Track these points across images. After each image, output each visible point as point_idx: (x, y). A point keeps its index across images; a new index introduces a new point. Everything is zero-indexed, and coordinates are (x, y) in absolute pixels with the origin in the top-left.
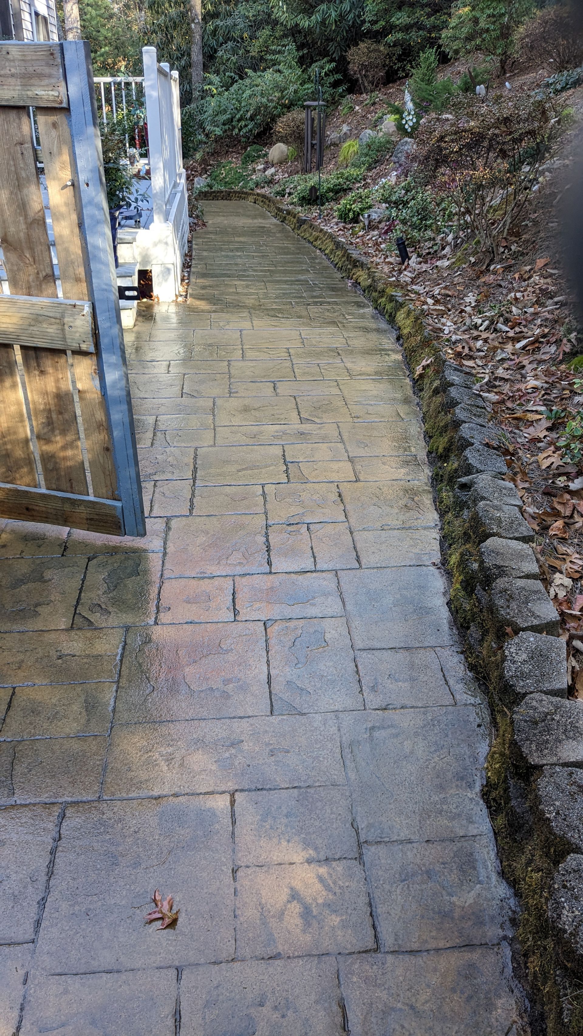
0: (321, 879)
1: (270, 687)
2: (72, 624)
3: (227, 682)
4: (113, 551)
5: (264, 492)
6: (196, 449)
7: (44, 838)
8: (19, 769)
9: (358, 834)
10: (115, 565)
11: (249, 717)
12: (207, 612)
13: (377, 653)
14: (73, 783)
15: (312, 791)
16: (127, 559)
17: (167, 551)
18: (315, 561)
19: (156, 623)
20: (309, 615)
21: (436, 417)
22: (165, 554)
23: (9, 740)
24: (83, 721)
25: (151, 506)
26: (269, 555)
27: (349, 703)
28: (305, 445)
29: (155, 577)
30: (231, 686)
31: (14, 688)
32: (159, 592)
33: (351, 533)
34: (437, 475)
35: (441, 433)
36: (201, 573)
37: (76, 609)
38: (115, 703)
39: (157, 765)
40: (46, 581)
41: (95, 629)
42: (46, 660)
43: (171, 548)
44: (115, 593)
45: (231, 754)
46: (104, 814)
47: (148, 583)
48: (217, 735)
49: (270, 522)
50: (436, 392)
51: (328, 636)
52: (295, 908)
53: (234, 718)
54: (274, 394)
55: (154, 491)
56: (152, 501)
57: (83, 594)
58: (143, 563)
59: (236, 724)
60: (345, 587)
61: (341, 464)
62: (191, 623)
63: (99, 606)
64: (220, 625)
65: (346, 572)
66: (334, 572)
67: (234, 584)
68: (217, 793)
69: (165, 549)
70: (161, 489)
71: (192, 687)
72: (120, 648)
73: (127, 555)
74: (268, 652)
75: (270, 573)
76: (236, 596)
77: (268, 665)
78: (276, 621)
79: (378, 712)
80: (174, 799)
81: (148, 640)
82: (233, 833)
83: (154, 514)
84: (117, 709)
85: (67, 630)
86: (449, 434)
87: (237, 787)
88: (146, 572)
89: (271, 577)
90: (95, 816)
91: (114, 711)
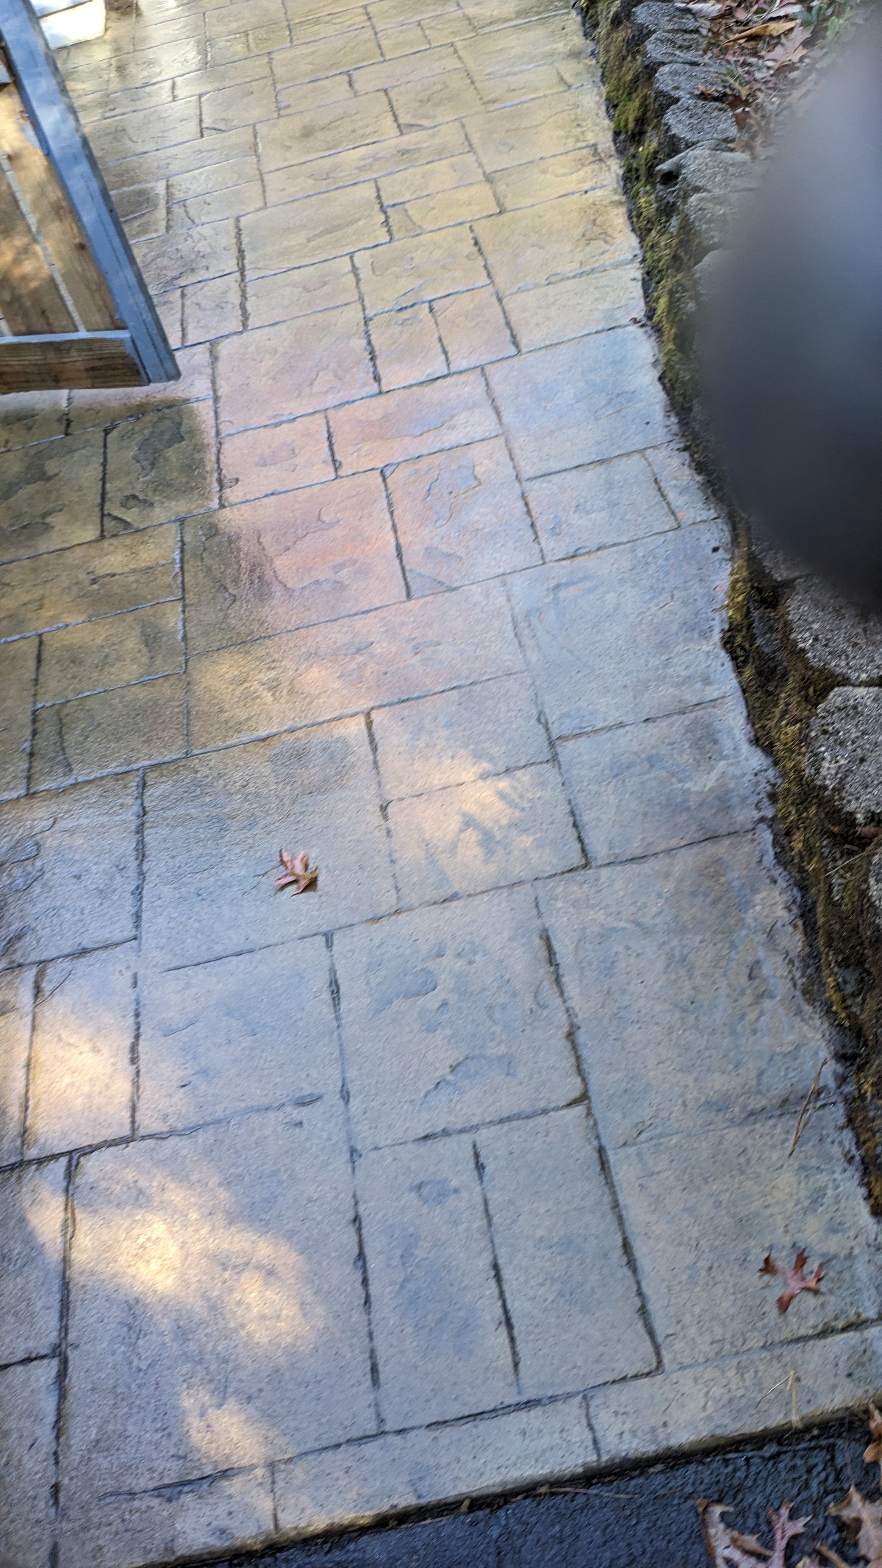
0: (502, 796)
1: (401, 562)
2: (102, 531)
3: (338, 568)
4: (140, 411)
5: (353, 266)
6: (237, 220)
7: (124, 817)
8: (72, 738)
9: (547, 729)
10: (146, 432)
11: (376, 609)
12: (294, 474)
13: (554, 478)
14: (148, 741)
15: (478, 688)
16: (161, 419)
17: (219, 393)
18: (447, 359)
19: (222, 506)
20: (447, 445)
21: (620, 67)
22: (216, 399)
23: (49, 704)
24: (145, 660)
25: (183, 330)
26: (374, 366)
27: (520, 559)
28: (410, 170)
29: (210, 437)
30: (345, 571)
31: (40, 636)
32: (218, 459)
33: (500, 300)
34: (629, 170)
35: (630, 94)
36: (275, 417)
37: (102, 509)
38: (184, 627)
39: (258, 697)
40: (49, 479)
41: (136, 531)
42: (75, 589)
43: (224, 390)
44: (153, 473)
45: (359, 664)
46: (196, 772)
47: (200, 448)
48: (335, 642)
49: (370, 313)
50: (616, 22)
51: (479, 470)
52: (472, 836)
53: (356, 614)
54: (350, 94)
55: (183, 305)
56: (182, 322)
57: (108, 486)
58: (185, 421)
59: (359, 623)
60: (498, 389)
61: (473, 190)
62: (273, 494)
63: (134, 497)
64: (316, 489)
65: (497, 365)
66: (479, 370)
67: (328, 423)
68: (346, 716)
69: (215, 391)
70: (194, 299)
71: (289, 586)
72: (178, 551)
73: (160, 414)
74: (392, 513)
75: (380, 393)
76: (334, 440)
77: (395, 531)
78: (398, 464)
79: (563, 563)
80: (289, 736)
81: (213, 531)
82: (375, 762)
83: (191, 339)
84: (189, 635)
85: (96, 541)
86: (641, 92)
87: (371, 704)
88: (194, 432)
89: (382, 399)
90: (186, 777)
91: (185, 638)
